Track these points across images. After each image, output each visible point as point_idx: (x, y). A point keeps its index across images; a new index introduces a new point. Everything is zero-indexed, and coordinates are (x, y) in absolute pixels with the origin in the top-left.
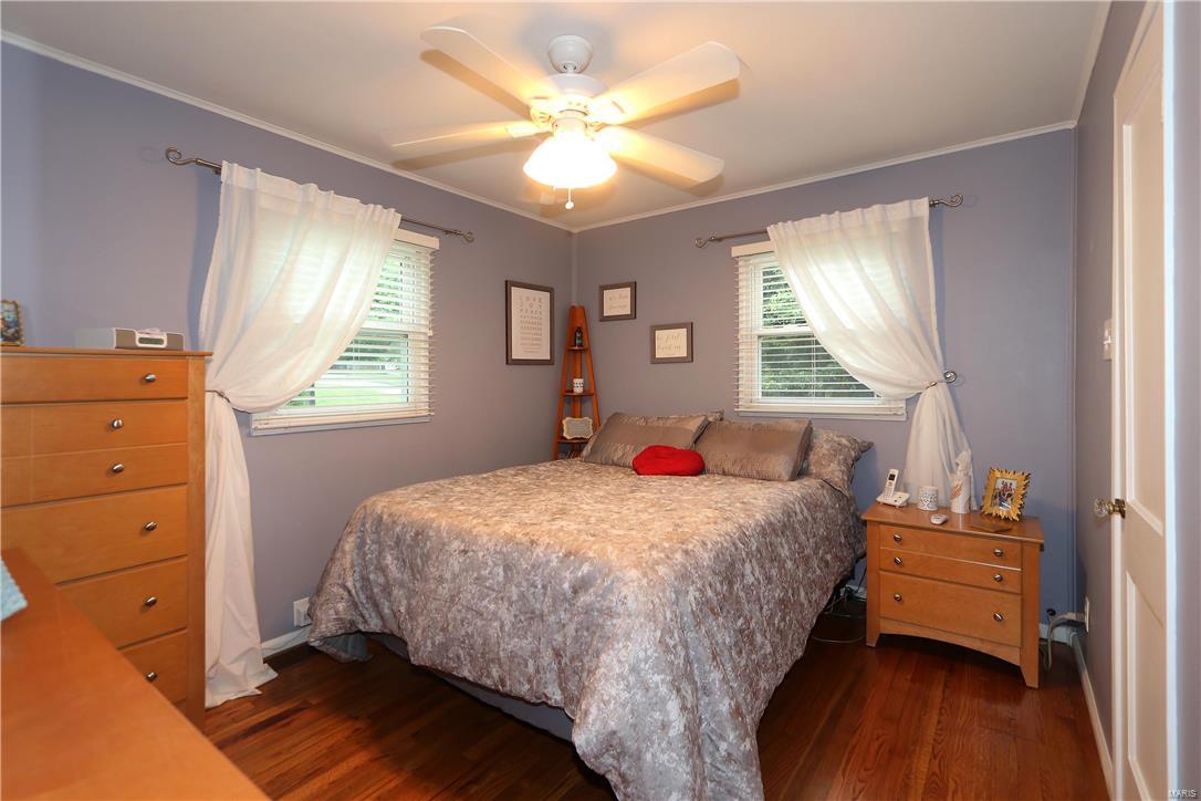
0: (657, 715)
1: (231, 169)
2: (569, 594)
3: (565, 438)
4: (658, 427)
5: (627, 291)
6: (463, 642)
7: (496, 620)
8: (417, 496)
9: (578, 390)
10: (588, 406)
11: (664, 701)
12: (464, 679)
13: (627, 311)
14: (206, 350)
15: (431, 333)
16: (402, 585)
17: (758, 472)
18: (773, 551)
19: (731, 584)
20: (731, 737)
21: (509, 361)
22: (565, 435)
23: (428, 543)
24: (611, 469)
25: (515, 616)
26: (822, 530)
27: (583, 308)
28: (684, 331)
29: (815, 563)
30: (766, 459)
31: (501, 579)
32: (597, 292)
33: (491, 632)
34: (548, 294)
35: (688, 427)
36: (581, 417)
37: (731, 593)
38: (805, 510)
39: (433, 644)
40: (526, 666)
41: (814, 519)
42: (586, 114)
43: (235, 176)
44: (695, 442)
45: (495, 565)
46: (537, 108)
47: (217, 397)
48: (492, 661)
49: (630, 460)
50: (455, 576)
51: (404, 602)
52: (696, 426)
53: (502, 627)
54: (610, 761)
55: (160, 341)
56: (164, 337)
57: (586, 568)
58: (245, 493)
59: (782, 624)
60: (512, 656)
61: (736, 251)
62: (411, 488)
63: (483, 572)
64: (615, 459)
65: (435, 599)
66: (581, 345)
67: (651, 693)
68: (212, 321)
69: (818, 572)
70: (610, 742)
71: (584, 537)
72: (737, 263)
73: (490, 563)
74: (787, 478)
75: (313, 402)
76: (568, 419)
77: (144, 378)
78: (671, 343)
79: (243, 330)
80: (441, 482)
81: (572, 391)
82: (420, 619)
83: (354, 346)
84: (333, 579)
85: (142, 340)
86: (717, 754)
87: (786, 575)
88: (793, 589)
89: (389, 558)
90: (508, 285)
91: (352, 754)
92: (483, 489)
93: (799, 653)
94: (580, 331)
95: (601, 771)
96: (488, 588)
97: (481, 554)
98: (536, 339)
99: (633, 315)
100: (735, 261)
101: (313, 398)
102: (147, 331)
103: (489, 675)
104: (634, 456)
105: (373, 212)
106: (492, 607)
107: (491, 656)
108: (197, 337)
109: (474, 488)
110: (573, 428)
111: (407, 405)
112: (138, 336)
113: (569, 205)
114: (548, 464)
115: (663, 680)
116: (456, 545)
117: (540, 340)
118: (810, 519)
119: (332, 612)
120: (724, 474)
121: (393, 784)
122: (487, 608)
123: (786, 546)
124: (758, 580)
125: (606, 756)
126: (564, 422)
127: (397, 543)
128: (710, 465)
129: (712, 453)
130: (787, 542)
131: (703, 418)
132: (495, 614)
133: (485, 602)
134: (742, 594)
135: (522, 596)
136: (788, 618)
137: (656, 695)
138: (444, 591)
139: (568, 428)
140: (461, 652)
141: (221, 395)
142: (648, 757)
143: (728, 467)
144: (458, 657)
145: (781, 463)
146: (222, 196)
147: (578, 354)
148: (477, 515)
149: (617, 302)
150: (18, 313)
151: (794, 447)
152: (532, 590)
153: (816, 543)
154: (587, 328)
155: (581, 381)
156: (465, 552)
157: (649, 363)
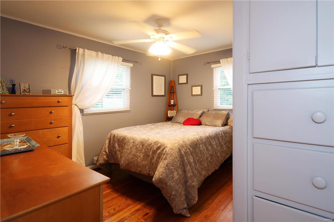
0: (171, 175)
1: (79, 49)
2: (156, 151)
3: (168, 116)
4: (191, 113)
5: (185, 76)
6: (132, 163)
7: (140, 157)
8: (124, 130)
9: (172, 103)
10: (175, 108)
11: (173, 172)
12: (133, 172)
13: (185, 82)
14: (72, 94)
15: (130, 89)
16: (119, 151)
17: (214, 124)
18: (210, 143)
19: (195, 149)
20: (190, 181)
21: (153, 96)
22: (168, 115)
23: (125, 141)
24: (177, 124)
25: (144, 156)
26: (228, 139)
27: (174, 81)
28: (199, 88)
29: (224, 147)
30: (216, 121)
31: (141, 148)
32: (178, 77)
33: (139, 160)
34: (164, 77)
35: (198, 113)
36: (173, 110)
37: (195, 151)
38: (223, 133)
39: (125, 164)
40: (146, 167)
41: (226, 137)
42: (164, 38)
43: (80, 51)
44: (200, 117)
45: (140, 145)
46: (151, 37)
47: (75, 106)
48: (139, 167)
49: (182, 122)
50: (131, 148)
51: (120, 155)
52: (200, 113)
53: (141, 159)
54: (160, 185)
55: (62, 92)
56: (63, 91)
57: (159, 145)
58: (82, 129)
59: (211, 160)
60: (143, 165)
61: (213, 66)
62: (123, 128)
63: (137, 147)
64: (179, 121)
65: (126, 153)
66: (173, 91)
67: (170, 171)
68: (74, 87)
69: (225, 149)
70: (160, 180)
71: (160, 138)
72: (213, 69)
73: (139, 144)
74: (221, 126)
75: (102, 107)
76: (169, 111)
77: (58, 101)
78: (197, 91)
79: (82, 89)
80: (131, 127)
81: (171, 104)
82: (123, 158)
83: (110, 92)
84: (103, 150)
85: (58, 92)
86: (187, 185)
87: (213, 149)
88: (216, 152)
89: (116, 144)
90: (152, 75)
91: (106, 190)
92: (141, 129)
93: (217, 168)
94: (173, 87)
95: (159, 187)
96: (138, 150)
97: (137, 143)
98: (160, 90)
99: (187, 83)
100: (212, 69)
101: (102, 106)
102: (59, 90)
103: (138, 170)
104: (184, 120)
105: (115, 58)
106: (139, 154)
107: (138, 166)
108: (70, 91)
109: (139, 128)
110: (170, 113)
111: (124, 107)
112: (57, 91)
113: (160, 59)
114: (161, 123)
115: (173, 168)
116: (132, 141)
117: (162, 90)
118: (224, 136)
119: (103, 158)
120: (206, 125)
121: (115, 196)
122: (138, 155)
123: (215, 142)
124: (204, 149)
125: (160, 184)
126: (168, 112)
127: (118, 141)
128: (202, 123)
129: (204, 120)
130: (215, 141)
131: (202, 111)
132: (139, 156)
133: (137, 153)
134: (199, 152)
135: (145, 152)
136: (213, 159)
137: (171, 171)
138: (128, 152)
139: (169, 113)
140: (132, 165)
141: (76, 105)
142: (169, 184)
143: (207, 123)
144: (131, 166)
145: (220, 122)
146: (77, 56)
147: (173, 94)
148: (138, 134)
149: (183, 79)
150: (29, 86)
151: (224, 118)
152: (148, 150)
153: (225, 142)
154: (175, 86)
155: (173, 101)
156: (134, 142)
157: (191, 96)
